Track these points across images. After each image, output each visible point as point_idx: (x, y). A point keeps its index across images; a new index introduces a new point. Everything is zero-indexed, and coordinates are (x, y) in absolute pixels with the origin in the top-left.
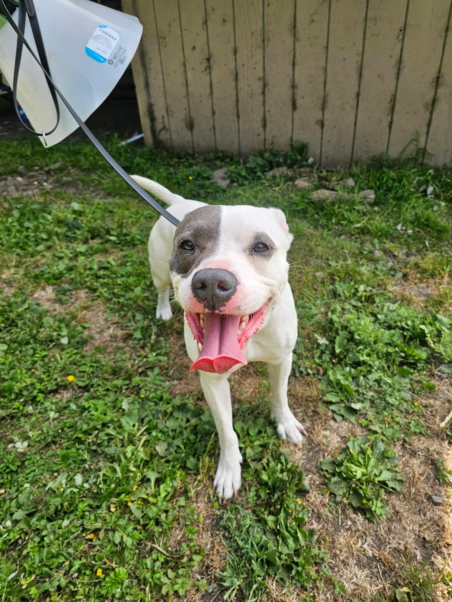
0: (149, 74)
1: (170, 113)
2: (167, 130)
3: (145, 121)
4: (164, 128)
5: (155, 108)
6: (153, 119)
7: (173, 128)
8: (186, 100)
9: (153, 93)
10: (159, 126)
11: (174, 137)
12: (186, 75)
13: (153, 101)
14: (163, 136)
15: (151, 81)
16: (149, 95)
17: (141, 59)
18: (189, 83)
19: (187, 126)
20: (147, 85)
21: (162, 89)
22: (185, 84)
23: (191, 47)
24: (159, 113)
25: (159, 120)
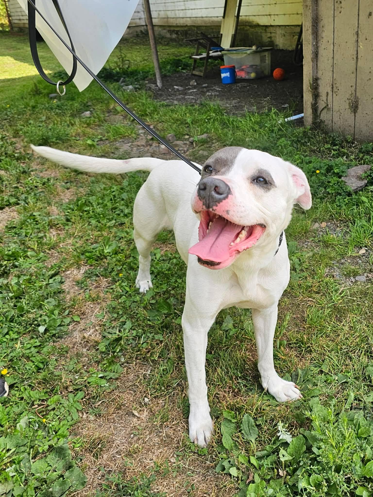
0: (319, 44)
1: (335, 89)
2: (328, 109)
3: (308, 98)
4: (326, 107)
5: (319, 82)
6: (316, 96)
7: (336, 108)
8: (354, 75)
9: (321, 65)
10: (321, 105)
11: (336, 119)
12: (358, 46)
13: (319, 75)
14: (324, 116)
15: (322, 52)
16: (316, 67)
17: (313, 26)
18: (359, 57)
19: (351, 107)
20: (316, 55)
21: (331, 61)
22: (355, 57)
23: (368, 14)
24: (324, 89)
25: (323, 97)
